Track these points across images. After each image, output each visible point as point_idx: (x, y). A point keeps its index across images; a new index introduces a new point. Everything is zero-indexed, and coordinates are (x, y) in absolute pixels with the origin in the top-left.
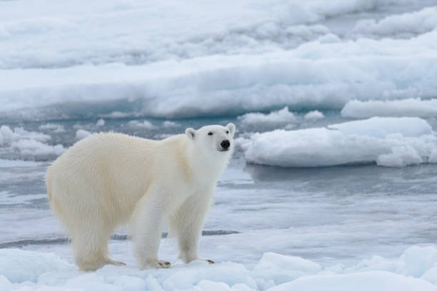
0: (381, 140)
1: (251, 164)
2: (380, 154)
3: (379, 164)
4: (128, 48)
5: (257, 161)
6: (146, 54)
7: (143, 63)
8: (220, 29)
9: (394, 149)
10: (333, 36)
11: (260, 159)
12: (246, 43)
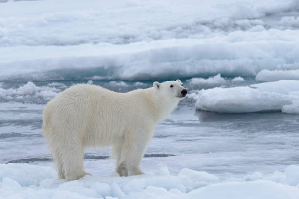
0: (285, 96)
1: (199, 110)
2: (284, 104)
3: (283, 111)
4: (122, 33)
5: (202, 108)
6: (133, 37)
7: (129, 43)
8: (190, 21)
9: (293, 102)
10: (261, 27)
11: (204, 107)
12: (202, 31)
